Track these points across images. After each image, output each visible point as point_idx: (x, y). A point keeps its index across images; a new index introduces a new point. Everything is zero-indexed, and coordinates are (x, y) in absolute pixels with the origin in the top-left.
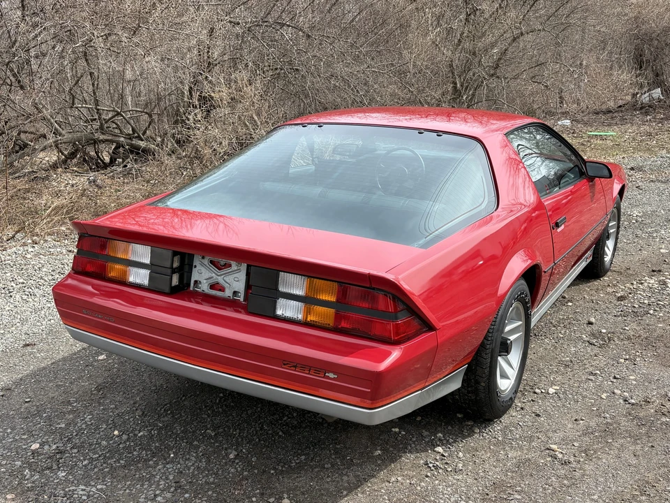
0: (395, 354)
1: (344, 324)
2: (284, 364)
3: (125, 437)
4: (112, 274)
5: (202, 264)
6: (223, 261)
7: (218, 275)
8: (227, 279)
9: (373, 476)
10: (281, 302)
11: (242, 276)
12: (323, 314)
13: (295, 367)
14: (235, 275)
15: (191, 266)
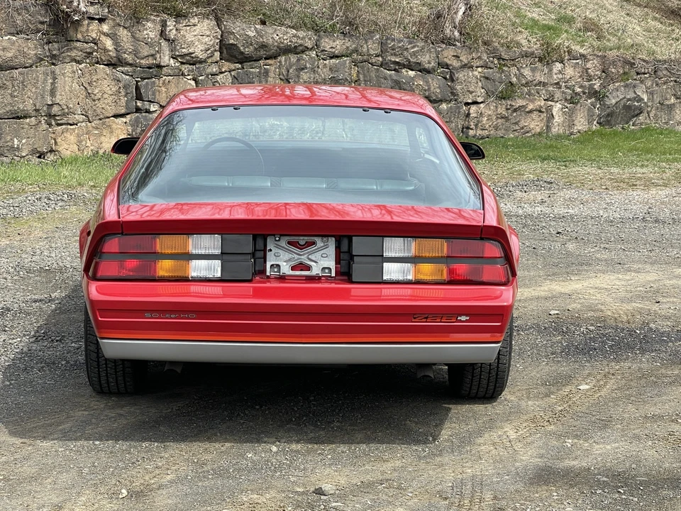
2: (415, 318)
5: (278, 247)
6: (302, 240)
7: (301, 255)
8: (312, 257)
10: (386, 265)
11: (331, 250)
14: (322, 252)
15: (265, 250)
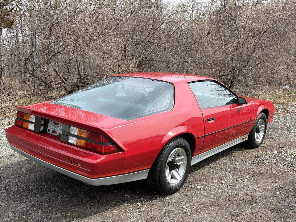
0: (103, 158)
1: (88, 147)
2: (66, 160)
3: (25, 188)
4: (25, 126)
5: (51, 123)
6: (57, 122)
7: (55, 127)
8: (57, 129)
9: (107, 210)
10: (70, 137)
12: (83, 142)
13: (69, 161)
14: (60, 127)
15: (48, 124)
